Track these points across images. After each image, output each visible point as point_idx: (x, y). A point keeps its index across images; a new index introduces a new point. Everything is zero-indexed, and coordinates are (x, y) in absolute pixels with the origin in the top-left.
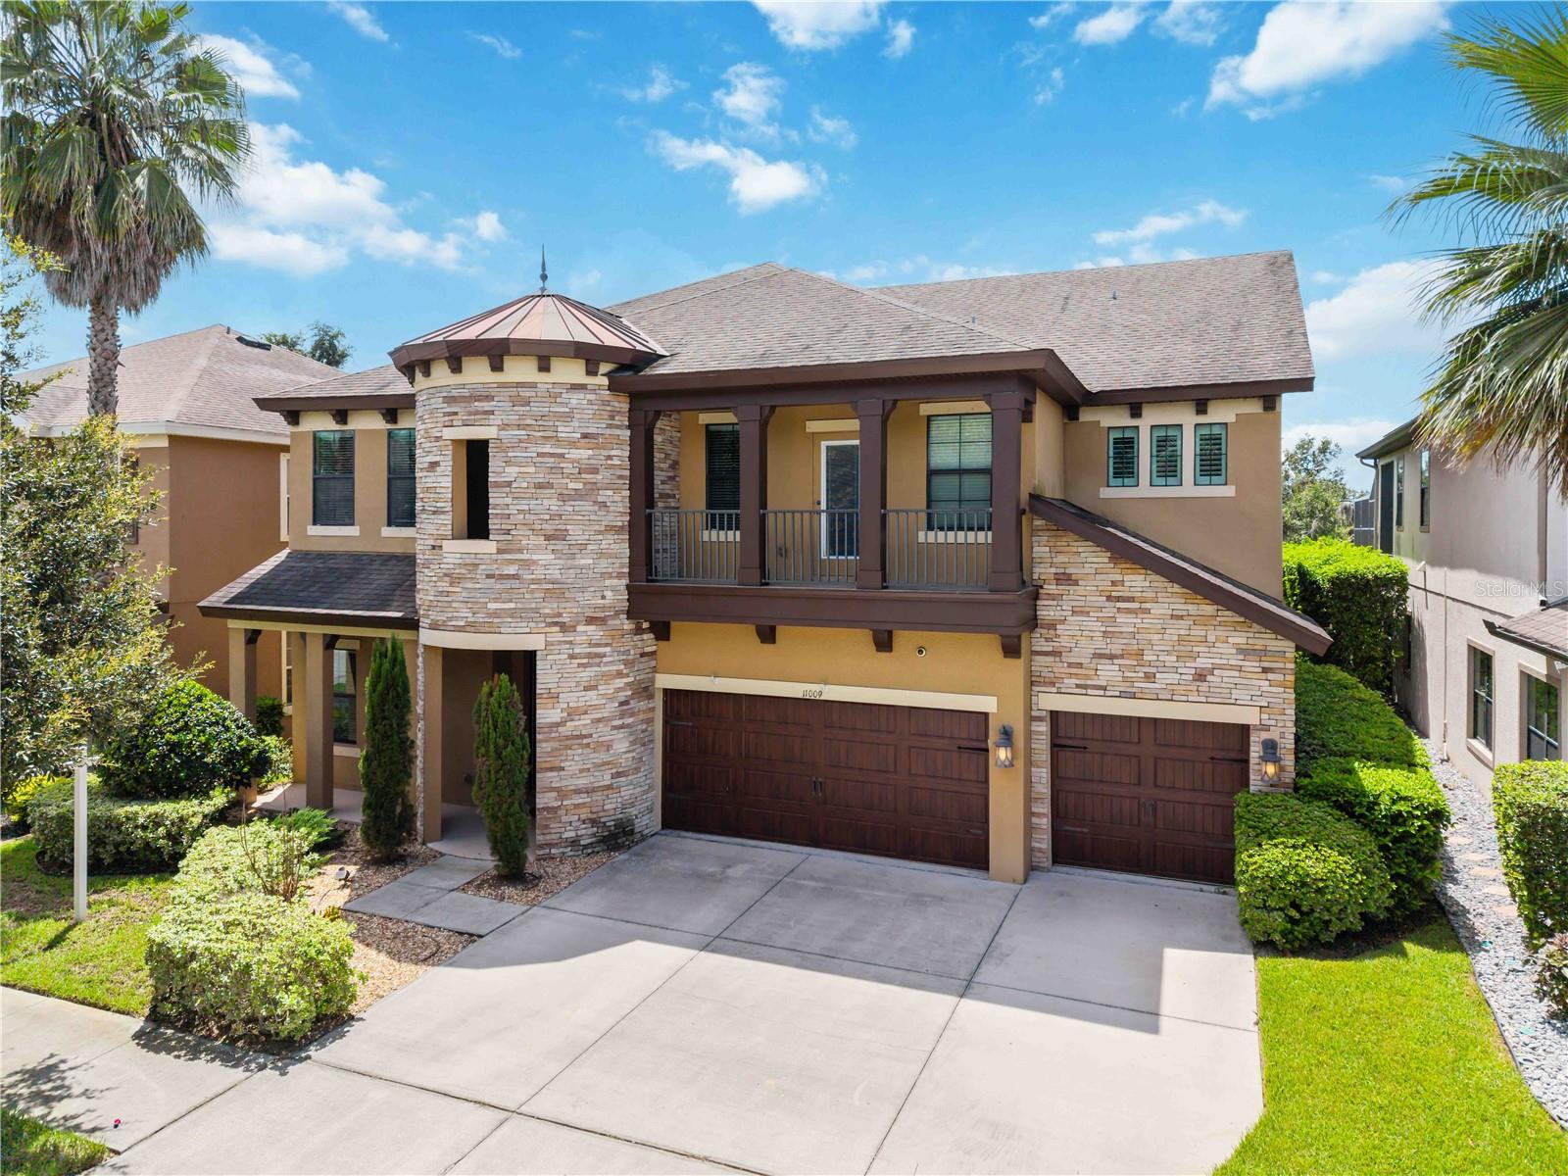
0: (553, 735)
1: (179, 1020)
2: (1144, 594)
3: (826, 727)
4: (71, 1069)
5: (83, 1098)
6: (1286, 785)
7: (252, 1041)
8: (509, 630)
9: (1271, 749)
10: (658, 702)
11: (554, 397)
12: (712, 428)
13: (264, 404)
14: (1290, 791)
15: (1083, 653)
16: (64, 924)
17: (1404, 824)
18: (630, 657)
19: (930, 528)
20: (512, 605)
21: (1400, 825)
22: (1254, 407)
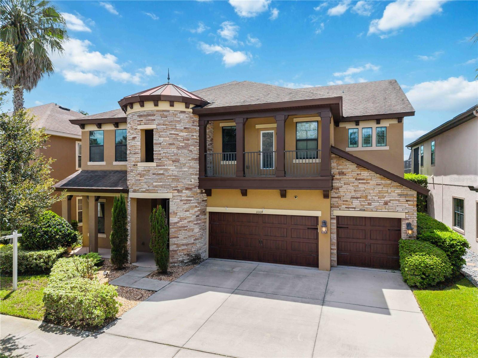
0: (175, 226)
1: (55, 321)
2: (367, 178)
3: (263, 223)
4: (17, 339)
5: (23, 349)
6: (414, 237)
7: (83, 327)
8: (161, 192)
9: (409, 226)
10: (207, 216)
11: (175, 115)
12: (224, 128)
13: (73, 122)
14: (415, 239)
15: (348, 197)
16: (9, 292)
17: (454, 247)
18: (199, 201)
19: (297, 158)
20: (161, 184)
21: (453, 248)
22: (395, 122)
